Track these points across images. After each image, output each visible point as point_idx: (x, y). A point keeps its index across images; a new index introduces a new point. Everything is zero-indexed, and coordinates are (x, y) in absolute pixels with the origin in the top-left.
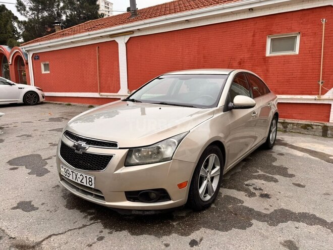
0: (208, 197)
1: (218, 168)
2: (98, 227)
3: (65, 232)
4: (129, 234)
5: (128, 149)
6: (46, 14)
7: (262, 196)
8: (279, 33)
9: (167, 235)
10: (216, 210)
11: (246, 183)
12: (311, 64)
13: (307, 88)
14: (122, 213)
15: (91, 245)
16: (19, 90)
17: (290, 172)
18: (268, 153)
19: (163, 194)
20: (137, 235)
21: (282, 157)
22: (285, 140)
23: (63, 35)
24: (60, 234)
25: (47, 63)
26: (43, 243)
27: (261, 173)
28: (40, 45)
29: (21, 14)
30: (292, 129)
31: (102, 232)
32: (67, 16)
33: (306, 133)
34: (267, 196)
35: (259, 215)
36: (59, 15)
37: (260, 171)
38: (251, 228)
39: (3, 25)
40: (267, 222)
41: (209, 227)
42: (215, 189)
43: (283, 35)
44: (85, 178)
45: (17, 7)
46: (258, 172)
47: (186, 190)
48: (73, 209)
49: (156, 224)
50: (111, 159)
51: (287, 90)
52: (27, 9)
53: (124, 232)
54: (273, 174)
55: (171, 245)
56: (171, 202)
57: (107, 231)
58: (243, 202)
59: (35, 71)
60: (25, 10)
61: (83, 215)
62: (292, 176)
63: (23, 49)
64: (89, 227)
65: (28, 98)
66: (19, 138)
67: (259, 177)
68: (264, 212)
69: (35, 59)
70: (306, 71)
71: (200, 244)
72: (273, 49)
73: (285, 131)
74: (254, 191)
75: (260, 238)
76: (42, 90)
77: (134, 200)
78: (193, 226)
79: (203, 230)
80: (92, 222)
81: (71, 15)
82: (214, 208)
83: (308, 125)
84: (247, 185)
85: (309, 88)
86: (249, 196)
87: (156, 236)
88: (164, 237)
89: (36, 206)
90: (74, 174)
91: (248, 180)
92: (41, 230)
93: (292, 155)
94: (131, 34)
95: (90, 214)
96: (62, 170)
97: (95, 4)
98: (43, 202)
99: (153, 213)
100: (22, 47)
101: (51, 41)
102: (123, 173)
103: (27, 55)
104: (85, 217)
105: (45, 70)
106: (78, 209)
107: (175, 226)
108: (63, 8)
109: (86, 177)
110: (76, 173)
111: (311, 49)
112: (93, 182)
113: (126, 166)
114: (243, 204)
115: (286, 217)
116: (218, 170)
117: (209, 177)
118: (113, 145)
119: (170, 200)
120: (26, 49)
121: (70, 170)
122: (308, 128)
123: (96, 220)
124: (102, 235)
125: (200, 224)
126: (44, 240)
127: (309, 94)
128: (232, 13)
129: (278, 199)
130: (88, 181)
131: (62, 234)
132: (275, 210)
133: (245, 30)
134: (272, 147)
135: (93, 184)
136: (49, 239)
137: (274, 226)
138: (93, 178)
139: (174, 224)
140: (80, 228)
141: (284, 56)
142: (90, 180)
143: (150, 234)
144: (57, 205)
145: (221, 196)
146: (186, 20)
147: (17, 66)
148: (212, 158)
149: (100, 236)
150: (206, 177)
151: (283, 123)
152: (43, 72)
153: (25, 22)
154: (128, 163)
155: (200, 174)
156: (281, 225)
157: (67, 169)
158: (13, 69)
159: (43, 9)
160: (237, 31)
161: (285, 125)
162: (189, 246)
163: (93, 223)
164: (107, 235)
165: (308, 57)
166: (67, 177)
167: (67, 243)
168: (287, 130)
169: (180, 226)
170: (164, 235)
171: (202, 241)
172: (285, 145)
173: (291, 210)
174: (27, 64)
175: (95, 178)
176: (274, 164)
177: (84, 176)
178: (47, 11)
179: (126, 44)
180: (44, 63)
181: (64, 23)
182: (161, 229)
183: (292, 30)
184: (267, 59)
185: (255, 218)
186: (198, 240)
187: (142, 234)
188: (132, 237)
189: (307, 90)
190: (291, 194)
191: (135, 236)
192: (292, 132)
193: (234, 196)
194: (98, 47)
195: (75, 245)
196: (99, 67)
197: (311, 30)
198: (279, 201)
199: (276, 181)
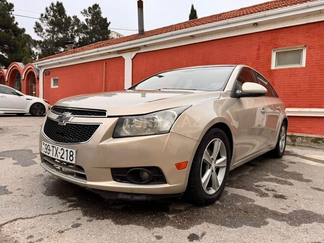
0: (212, 191)
1: (224, 158)
2: (76, 214)
3: (35, 217)
4: (112, 223)
5: (118, 118)
6: (61, 35)
7: (276, 196)
8: (284, 46)
9: (159, 227)
10: (222, 207)
11: (256, 184)
12: (319, 76)
13: (315, 101)
14: (107, 197)
15: (63, 232)
16: (26, 101)
17: (305, 177)
18: (278, 161)
19: (157, 175)
20: (122, 224)
21: (294, 165)
22: (295, 151)
23: (74, 52)
24: (28, 218)
25: (57, 78)
26: (5, 226)
27: (271, 176)
28: (52, 61)
29: (38, 35)
30: (302, 143)
31: (80, 219)
32: (80, 39)
33: (317, 147)
34: (282, 197)
35: (275, 214)
36: (73, 37)
37: (271, 175)
38: (266, 227)
39: (21, 46)
40: (287, 221)
41: (214, 222)
42: (220, 183)
43: (288, 49)
44: (65, 153)
45: (35, 28)
46: (269, 176)
47: (185, 173)
48: (51, 195)
49: (148, 215)
50: (96, 129)
51: (294, 103)
52: (44, 31)
53: (107, 220)
54: (287, 178)
55: (164, 238)
56: (167, 185)
57: (86, 218)
58: (254, 201)
59: (45, 85)
60: (42, 31)
61: (61, 201)
62: (308, 181)
63: (35, 65)
64: (65, 213)
65: (35, 109)
66: (15, 137)
67: (271, 180)
68: (281, 211)
69: (46, 74)
70: (313, 84)
71: (201, 238)
72: (278, 63)
73: (294, 145)
74: (266, 192)
75: (279, 237)
76: (49, 103)
77: (122, 180)
78: (193, 220)
79: (205, 224)
80: (71, 208)
81: (83, 38)
82: (218, 204)
83: (319, 139)
84: (256, 186)
85: (318, 101)
86: (261, 196)
87: (146, 227)
88: (156, 229)
89: (10, 190)
90: (54, 148)
91: (257, 182)
92: (7, 213)
93: (304, 164)
94: (137, 50)
95: (70, 201)
96: (43, 147)
97: (107, 29)
98: (20, 187)
99: (144, 198)
100: (35, 63)
101: (62, 57)
102: (110, 145)
103: (39, 71)
104: (64, 204)
105: (54, 85)
106: (57, 196)
107: (171, 219)
108: (77, 31)
109: (67, 151)
110: (57, 147)
111: (317, 62)
112: (74, 156)
113: (114, 138)
114: (254, 203)
115: (309, 217)
116: (224, 161)
117: (213, 166)
118: (101, 113)
119: (166, 183)
120: (39, 65)
121: (51, 145)
122: (319, 141)
123: (75, 207)
124: (79, 222)
125: (202, 218)
126: (6, 223)
127: (318, 107)
128: (237, 28)
129: (296, 201)
130: (69, 155)
131: (31, 218)
132: (294, 211)
133: (250, 45)
134: (282, 156)
135: (74, 159)
136: (12, 223)
137: (296, 226)
138: (74, 151)
139: (170, 216)
140: (53, 214)
141: (290, 69)
142: (71, 154)
143: (139, 225)
144: (35, 191)
145: (227, 194)
146: (191, 36)
147: (29, 81)
148: (218, 144)
149: (76, 223)
150: (210, 165)
151: (291, 137)
152: (52, 87)
153: (41, 41)
154: (117, 134)
155: (203, 158)
156: (303, 226)
157: (48, 144)
158: (25, 84)
159: (59, 31)
160: (241, 46)
161: (294, 138)
162: (187, 241)
163: (71, 210)
164: (86, 222)
165: (315, 69)
166: (47, 154)
167: (33, 227)
168: (296, 144)
169: (177, 218)
170: (157, 227)
171: (205, 236)
172: (296, 155)
173: (314, 211)
174: (38, 79)
175: (77, 152)
176: (286, 170)
177: (65, 149)
178: (61, 33)
179: (133, 59)
180: (54, 78)
181: (77, 44)
182: (153, 221)
183: (297, 43)
184: (272, 72)
185: (270, 217)
186: (199, 234)
187: (128, 223)
188: (116, 227)
189: (316, 103)
190: (311, 197)
191: (120, 226)
192: (301, 146)
193: (243, 195)
194: (106, 63)
195: (43, 230)
196: (105, 81)
197: (317, 43)
198: (297, 203)
199: (291, 184)
